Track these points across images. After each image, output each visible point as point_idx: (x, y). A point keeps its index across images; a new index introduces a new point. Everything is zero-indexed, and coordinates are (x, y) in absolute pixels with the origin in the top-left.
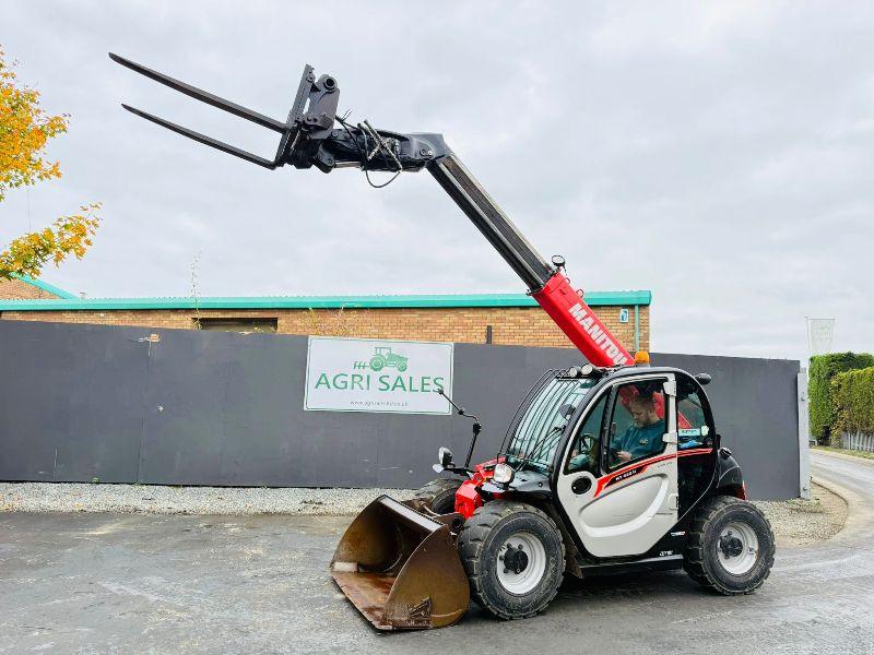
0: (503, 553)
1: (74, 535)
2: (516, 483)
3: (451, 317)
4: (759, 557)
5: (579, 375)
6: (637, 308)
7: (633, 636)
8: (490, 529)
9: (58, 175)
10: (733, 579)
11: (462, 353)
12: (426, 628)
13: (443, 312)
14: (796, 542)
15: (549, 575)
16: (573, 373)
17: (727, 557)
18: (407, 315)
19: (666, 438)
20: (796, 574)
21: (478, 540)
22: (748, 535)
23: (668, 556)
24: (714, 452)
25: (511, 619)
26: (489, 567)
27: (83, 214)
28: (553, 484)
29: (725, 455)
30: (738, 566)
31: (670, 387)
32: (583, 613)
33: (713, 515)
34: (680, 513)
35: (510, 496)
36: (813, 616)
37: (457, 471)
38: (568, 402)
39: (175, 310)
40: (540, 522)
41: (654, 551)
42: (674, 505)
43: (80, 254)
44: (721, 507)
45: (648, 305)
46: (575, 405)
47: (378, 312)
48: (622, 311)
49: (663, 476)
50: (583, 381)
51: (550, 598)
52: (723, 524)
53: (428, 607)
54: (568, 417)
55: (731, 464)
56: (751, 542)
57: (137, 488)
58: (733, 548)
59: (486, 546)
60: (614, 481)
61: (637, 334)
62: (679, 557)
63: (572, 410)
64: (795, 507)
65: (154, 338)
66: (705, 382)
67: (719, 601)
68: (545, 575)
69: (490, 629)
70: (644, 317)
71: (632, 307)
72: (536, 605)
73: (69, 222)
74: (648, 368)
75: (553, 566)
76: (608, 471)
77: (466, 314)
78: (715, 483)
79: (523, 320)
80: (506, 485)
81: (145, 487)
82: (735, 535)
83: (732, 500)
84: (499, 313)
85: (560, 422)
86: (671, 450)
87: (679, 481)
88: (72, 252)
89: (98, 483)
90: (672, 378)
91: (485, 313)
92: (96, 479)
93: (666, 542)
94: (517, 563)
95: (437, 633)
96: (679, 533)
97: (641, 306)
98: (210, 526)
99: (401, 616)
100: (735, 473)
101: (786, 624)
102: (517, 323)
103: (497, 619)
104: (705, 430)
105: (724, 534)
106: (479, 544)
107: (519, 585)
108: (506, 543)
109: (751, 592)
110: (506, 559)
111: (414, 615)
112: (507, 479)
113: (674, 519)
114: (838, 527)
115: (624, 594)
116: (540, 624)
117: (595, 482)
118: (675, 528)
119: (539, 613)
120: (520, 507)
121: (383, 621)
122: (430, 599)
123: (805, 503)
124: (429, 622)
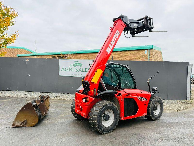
6: (149, 50)
12: (26, 127)
27: (15, 33)
45: (152, 49)
47: (88, 54)
48: (145, 51)
53: (26, 122)
57: (25, 92)
61: (149, 57)
65: (28, 60)
70: (151, 52)
71: (148, 49)
79: (120, 54)
81: (27, 92)
84: (115, 53)
92: (17, 90)
97: (150, 49)
99: (18, 123)
102: (119, 55)
111: (22, 124)
121: (13, 125)
122: (26, 120)
123: (188, 101)
124: (26, 125)
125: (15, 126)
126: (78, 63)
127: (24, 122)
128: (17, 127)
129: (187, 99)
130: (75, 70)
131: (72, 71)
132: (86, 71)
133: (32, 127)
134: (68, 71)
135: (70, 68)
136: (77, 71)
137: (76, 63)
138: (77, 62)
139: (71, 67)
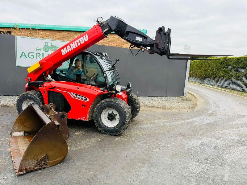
14: (186, 110)
18: (62, 33)
64: (182, 98)
95: (51, 169)
114: (196, 105)
121: (20, 170)
122: (47, 155)
124: (47, 165)
125: (25, 172)
126: (51, 46)
127: (42, 161)
128: (29, 171)
129: (184, 95)
131: (41, 57)
133: (57, 164)
134: (33, 58)
135: (36, 53)
137: (47, 45)
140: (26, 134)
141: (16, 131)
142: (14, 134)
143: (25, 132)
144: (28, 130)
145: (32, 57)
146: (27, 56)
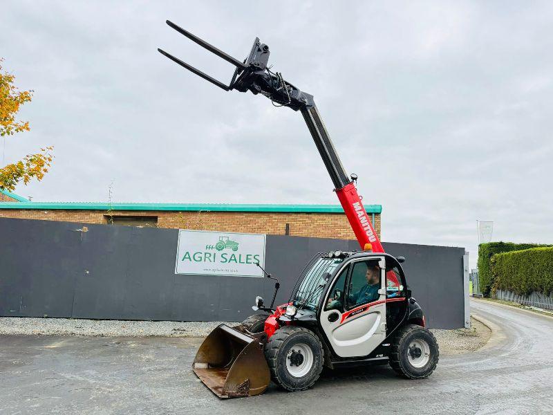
0: (290, 355)
1: (37, 348)
2: (298, 316)
3: (264, 218)
4: (430, 358)
5: (334, 257)
6: (373, 215)
7: (359, 399)
8: (282, 342)
9: (28, 129)
10: (416, 370)
11: (271, 240)
12: (247, 396)
13: (260, 215)
15: (315, 367)
16: (331, 255)
17: (413, 358)
18: (238, 216)
19: (380, 292)
20: (453, 368)
21: (276, 348)
22: (424, 345)
23: (381, 357)
24: (407, 299)
25: (294, 391)
26: (282, 362)
27: (42, 153)
28: (318, 317)
29: (413, 302)
30: (419, 363)
31: (382, 264)
32: (334, 388)
33: (405, 335)
34: (387, 334)
35: (295, 323)
36: (456, 389)
37: (266, 310)
38: (328, 272)
39: (93, 211)
40: (310, 337)
41: (373, 354)
42: (384, 329)
43: (40, 178)
44: (410, 331)
45: (380, 213)
46: (331, 273)
47: (221, 215)
49: (378, 312)
50: (336, 260)
51: (315, 379)
52: (410, 340)
53: (247, 384)
54: (327, 280)
55: (416, 307)
56: (426, 350)
57: (72, 320)
58: (416, 354)
59: (280, 351)
60: (351, 315)
62: (387, 358)
63: (329, 276)
64: (461, 333)
65: (85, 229)
66: (401, 261)
67: (408, 382)
68: (312, 367)
69: (283, 396)
70: (378, 220)
71: (370, 213)
72: (308, 383)
73: (33, 158)
74: (372, 253)
75: (317, 361)
76: (348, 309)
77: (274, 216)
78: (407, 317)
79: (308, 221)
80: (292, 317)
81: (76, 320)
82: (418, 346)
83: (415, 327)
84: (294, 216)
85: (323, 282)
86: (382, 298)
87: (387, 316)
88: (35, 176)
89: (46, 317)
90: (383, 259)
91: (285, 216)
92: (46, 315)
93: (379, 350)
94: (297, 360)
96: (386, 345)
97: (376, 214)
98: (119, 343)
99: (233, 391)
100: (418, 312)
101: (441, 393)
102: (304, 222)
103: (287, 391)
104: (401, 288)
105: (411, 345)
106: (277, 350)
107: (299, 372)
108: (291, 349)
109: (426, 377)
110: (291, 358)
111: (241, 389)
112: (293, 314)
113: (384, 337)
115: (357, 379)
116: (309, 393)
117: (341, 315)
118: (385, 342)
119: (310, 388)
120: (299, 329)
122: (249, 380)
123: (467, 330)
124: (248, 393)
125: (227, 397)
126: (228, 241)
127: (244, 386)
128: (232, 397)
129: (466, 326)
130: (219, 258)
131: (212, 260)
132: (247, 262)
134: (201, 260)
136: (225, 260)
137: (222, 241)
138: (225, 240)
139: (208, 251)
140: (210, 367)
141: (199, 362)
142: (198, 365)
143: (209, 364)
144: (213, 362)
145: (199, 259)
146: (192, 259)
